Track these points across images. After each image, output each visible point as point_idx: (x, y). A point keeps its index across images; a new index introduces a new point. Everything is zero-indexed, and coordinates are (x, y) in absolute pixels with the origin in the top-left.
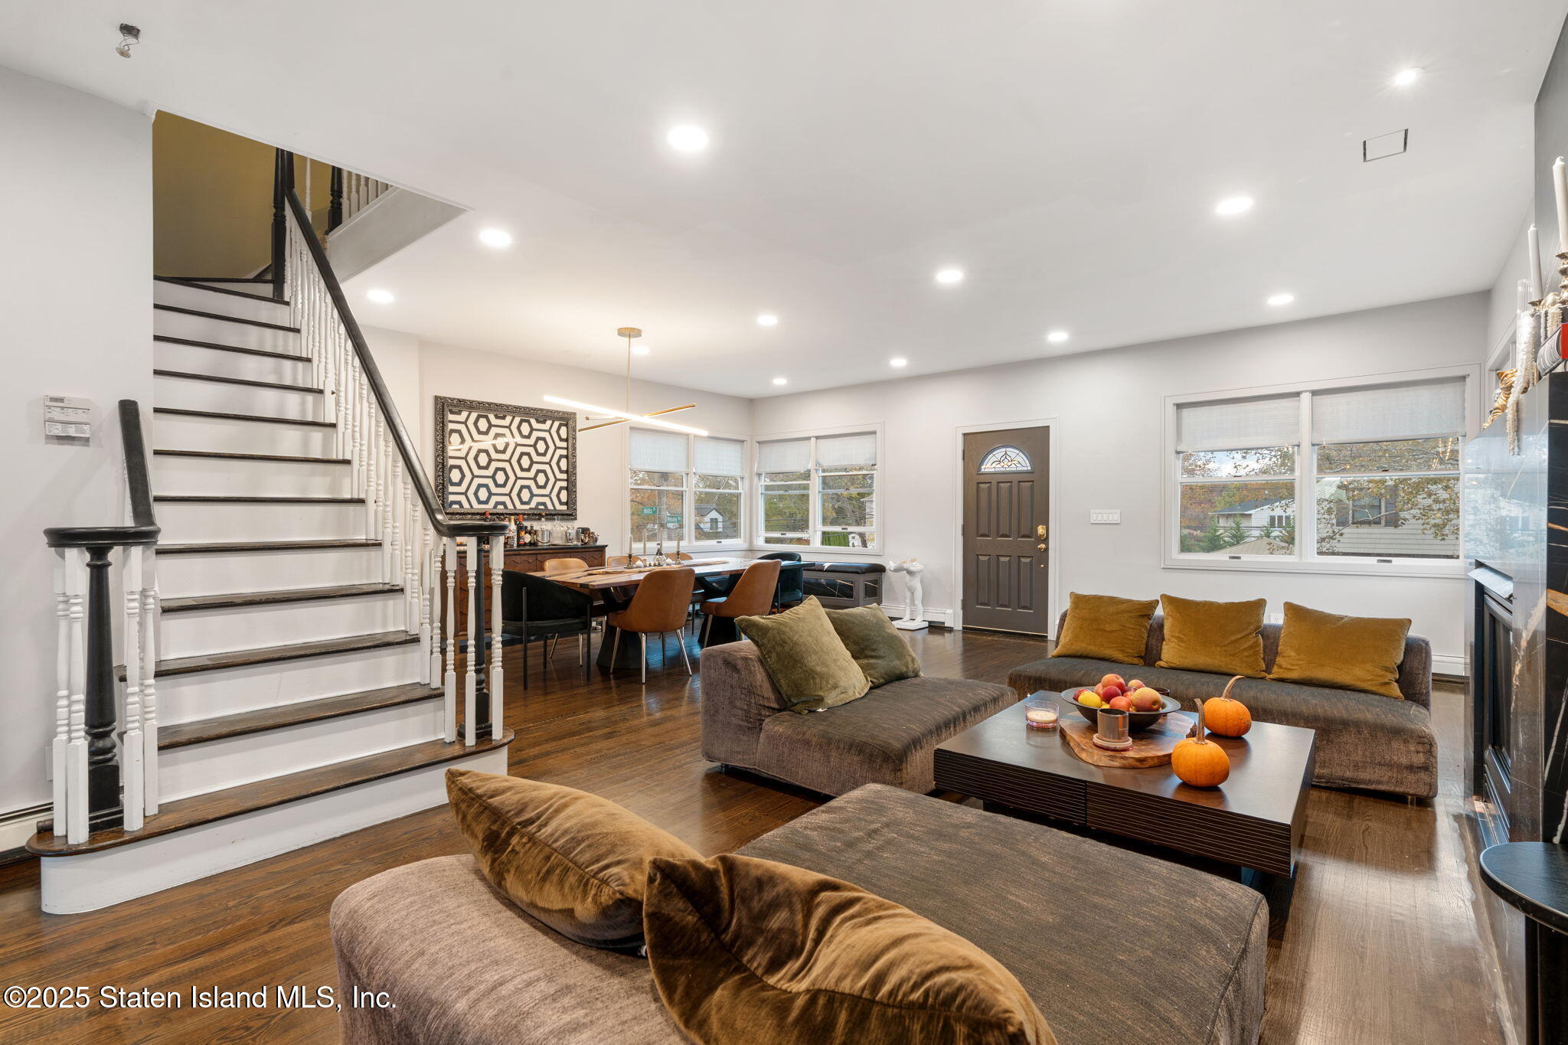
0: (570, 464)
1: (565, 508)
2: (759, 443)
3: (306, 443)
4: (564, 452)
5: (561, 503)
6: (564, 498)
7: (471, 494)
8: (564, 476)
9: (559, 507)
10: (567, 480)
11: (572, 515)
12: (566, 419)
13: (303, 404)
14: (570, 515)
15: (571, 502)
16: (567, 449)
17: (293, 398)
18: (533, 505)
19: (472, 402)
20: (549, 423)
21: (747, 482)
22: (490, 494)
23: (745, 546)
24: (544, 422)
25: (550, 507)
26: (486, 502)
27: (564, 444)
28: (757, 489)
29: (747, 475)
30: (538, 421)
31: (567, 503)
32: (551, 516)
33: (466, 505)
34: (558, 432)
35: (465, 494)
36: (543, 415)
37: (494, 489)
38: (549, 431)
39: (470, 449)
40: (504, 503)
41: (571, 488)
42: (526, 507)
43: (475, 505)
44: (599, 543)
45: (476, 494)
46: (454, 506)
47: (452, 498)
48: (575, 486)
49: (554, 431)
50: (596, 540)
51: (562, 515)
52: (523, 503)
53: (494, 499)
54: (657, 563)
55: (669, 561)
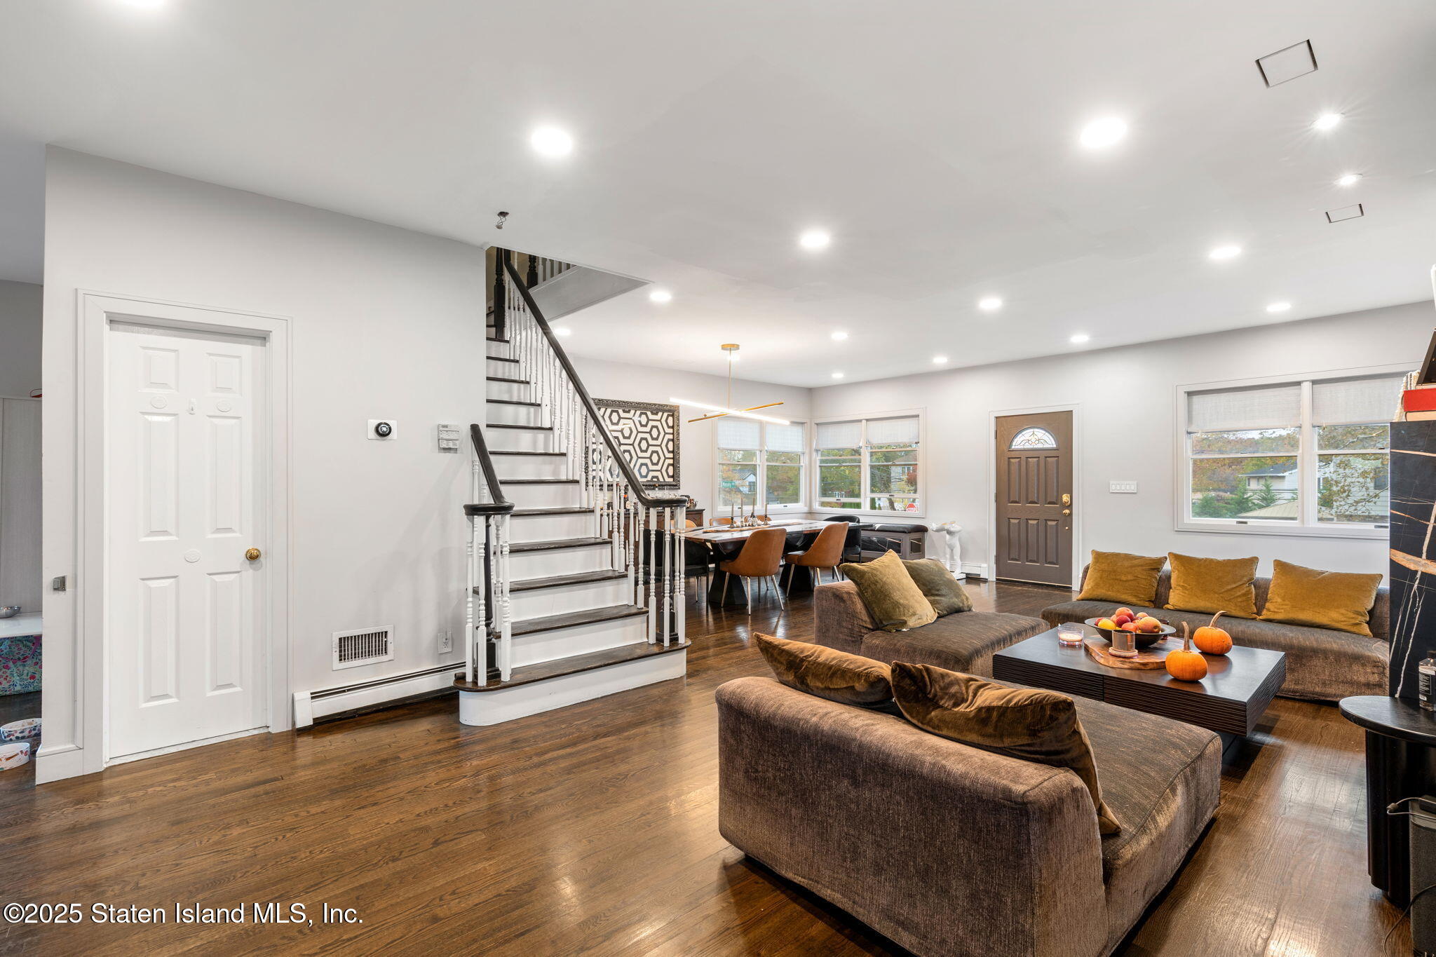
0: (675, 446)
1: (671, 480)
2: (816, 424)
3: (535, 443)
4: (671, 437)
5: (669, 477)
6: (671, 472)
8: (671, 455)
9: (668, 480)
10: (673, 458)
11: (676, 485)
12: (673, 412)
13: (528, 414)
14: (675, 486)
15: (675, 476)
16: (673, 434)
17: (523, 410)
19: (607, 401)
20: (660, 414)
21: (807, 457)
23: (806, 509)
24: (657, 414)
25: (661, 480)
27: (671, 431)
28: (815, 462)
29: (807, 451)
30: (653, 413)
31: (673, 477)
32: (662, 486)
34: (666, 421)
36: (656, 409)
38: (660, 421)
41: (675, 465)
42: (645, 480)
44: (697, 508)
48: (679, 463)
49: (663, 420)
50: (696, 505)
51: (670, 485)
54: (750, 524)
55: (760, 522)
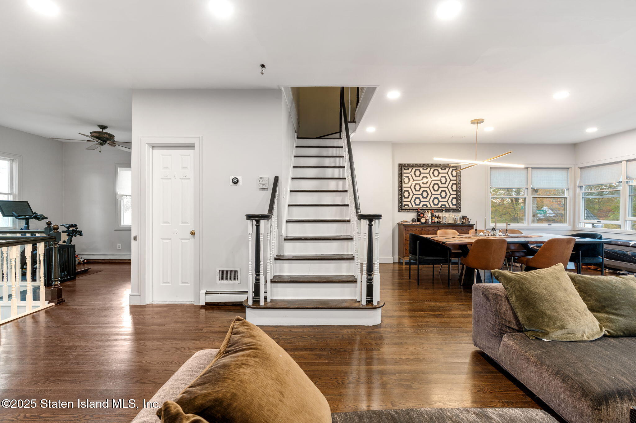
0: (457, 187)
1: (455, 207)
2: (581, 168)
4: (455, 182)
5: (453, 205)
6: (454, 201)
7: (412, 201)
8: (455, 193)
9: (452, 206)
10: (456, 194)
11: (458, 210)
12: (456, 168)
14: (457, 210)
15: (458, 204)
16: (456, 180)
18: (439, 206)
19: (413, 164)
20: (447, 169)
21: (571, 192)
22: (421, 201)
23: (570, 228)
24: (445, 169)
25: (448, 206)
26: (419, 205)
27: (455, 178)
28: (579, 195)
29: (571, 187)
30: (442, 169)
31: (456, 205)
32: (448, 210)
33: (410, 206)
34: (451, 173)
35: (410, 201)
36: (444, 167)
37: (422, 199)
38: (447, 173)
39: (412, 184)
40: (426, 205)
41: (458, 197)
42: (437, 206)
43: (414, 206)
44: (471, 223)
45: (414, 201)
46: (406, 206)
47: (405, 203)
48: (460, 197)
49: (449, 173)
50: (469, 222)
51: (453, 210)
52: (434, 205)
53: (422, 203)
54: (493, 234)
55: (500, 234)
